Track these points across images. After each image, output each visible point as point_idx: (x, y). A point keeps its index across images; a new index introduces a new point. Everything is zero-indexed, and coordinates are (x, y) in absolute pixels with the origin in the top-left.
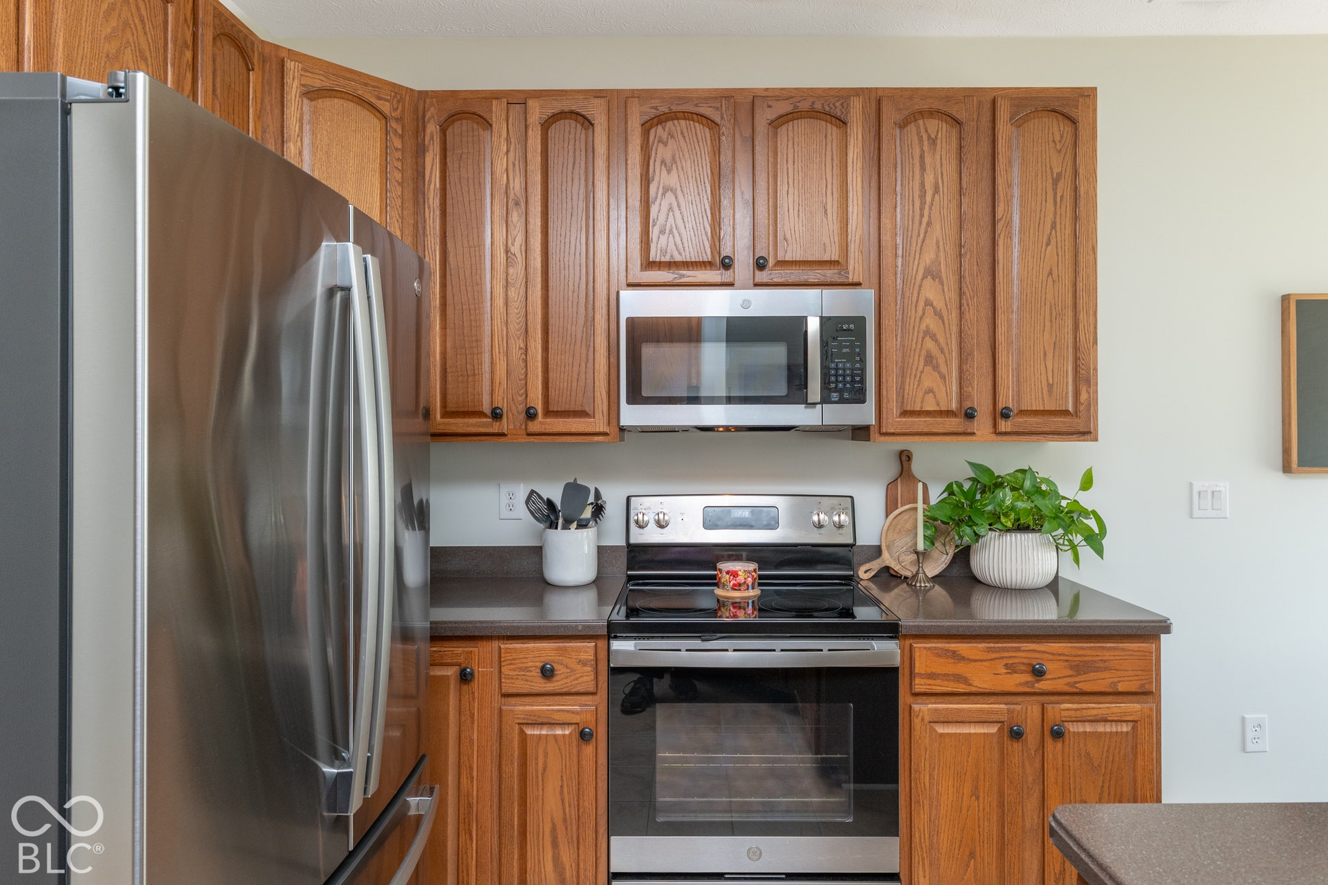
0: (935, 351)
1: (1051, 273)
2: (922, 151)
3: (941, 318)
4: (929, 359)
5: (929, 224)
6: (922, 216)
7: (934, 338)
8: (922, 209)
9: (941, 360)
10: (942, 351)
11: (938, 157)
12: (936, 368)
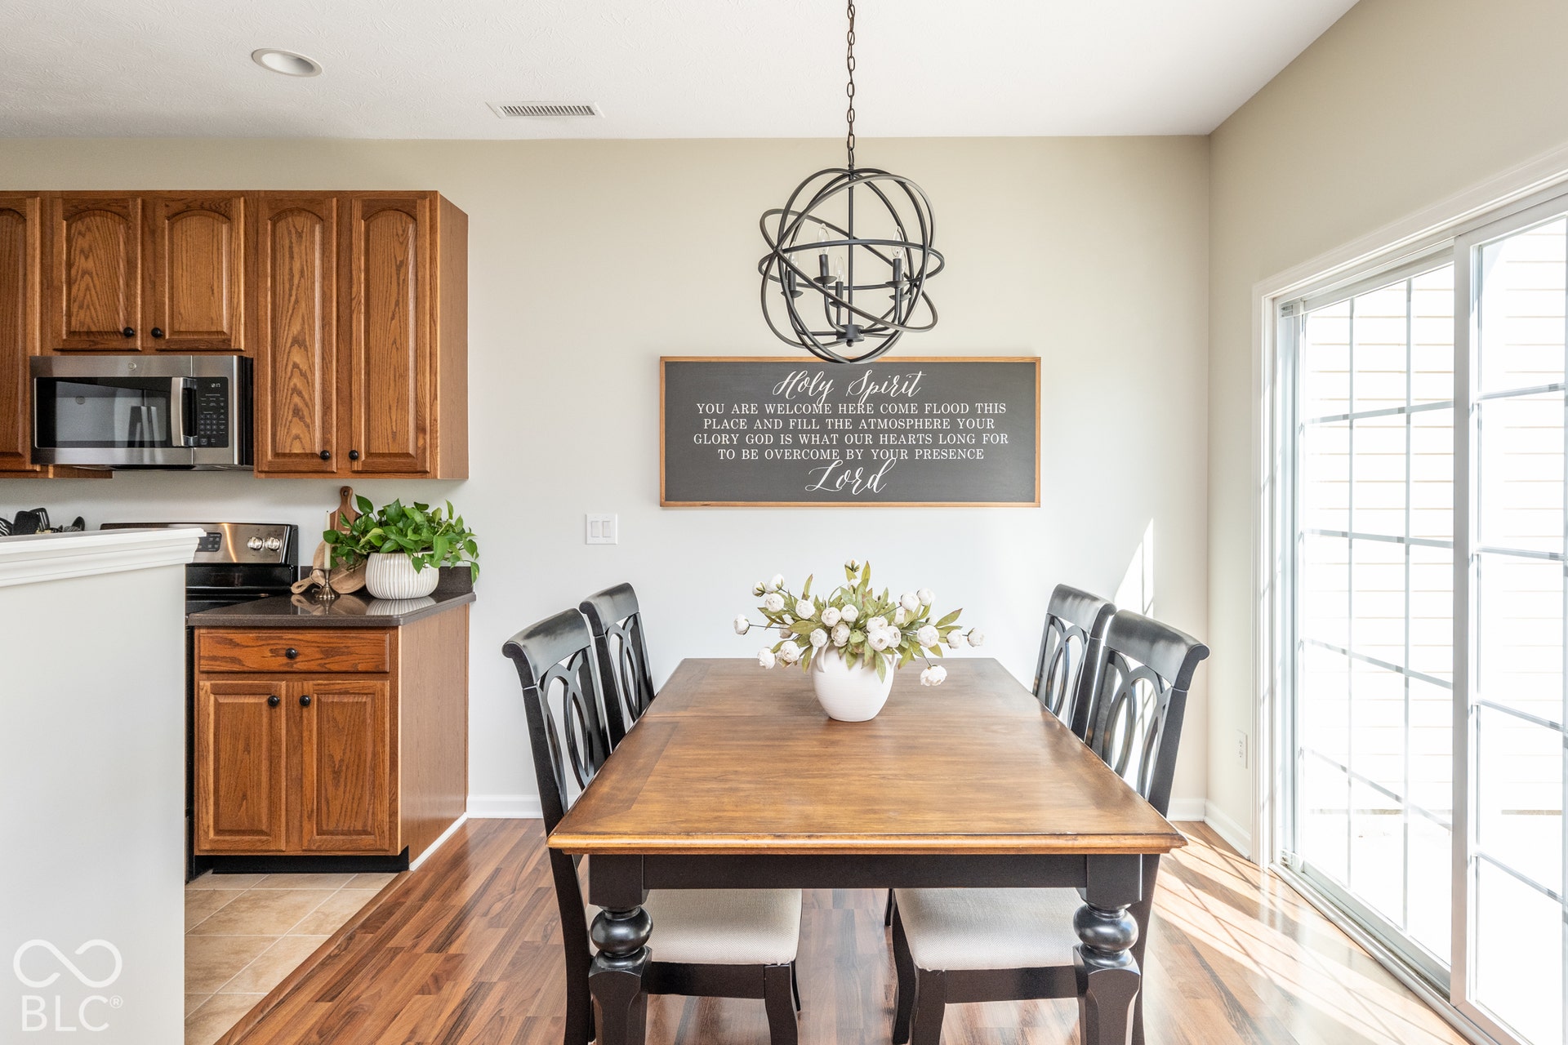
0: (301, 405)
1: (395, 342)
2: (291, 242)
3: (306, 378)
4: (297, 412)
5: (297, 301)
6: (290, 295)
7: (300, 394)
8: (291, 290)
9: (306, 413)
10: (307, 405)
11: (303, 247)
12: (302, 418)
